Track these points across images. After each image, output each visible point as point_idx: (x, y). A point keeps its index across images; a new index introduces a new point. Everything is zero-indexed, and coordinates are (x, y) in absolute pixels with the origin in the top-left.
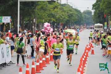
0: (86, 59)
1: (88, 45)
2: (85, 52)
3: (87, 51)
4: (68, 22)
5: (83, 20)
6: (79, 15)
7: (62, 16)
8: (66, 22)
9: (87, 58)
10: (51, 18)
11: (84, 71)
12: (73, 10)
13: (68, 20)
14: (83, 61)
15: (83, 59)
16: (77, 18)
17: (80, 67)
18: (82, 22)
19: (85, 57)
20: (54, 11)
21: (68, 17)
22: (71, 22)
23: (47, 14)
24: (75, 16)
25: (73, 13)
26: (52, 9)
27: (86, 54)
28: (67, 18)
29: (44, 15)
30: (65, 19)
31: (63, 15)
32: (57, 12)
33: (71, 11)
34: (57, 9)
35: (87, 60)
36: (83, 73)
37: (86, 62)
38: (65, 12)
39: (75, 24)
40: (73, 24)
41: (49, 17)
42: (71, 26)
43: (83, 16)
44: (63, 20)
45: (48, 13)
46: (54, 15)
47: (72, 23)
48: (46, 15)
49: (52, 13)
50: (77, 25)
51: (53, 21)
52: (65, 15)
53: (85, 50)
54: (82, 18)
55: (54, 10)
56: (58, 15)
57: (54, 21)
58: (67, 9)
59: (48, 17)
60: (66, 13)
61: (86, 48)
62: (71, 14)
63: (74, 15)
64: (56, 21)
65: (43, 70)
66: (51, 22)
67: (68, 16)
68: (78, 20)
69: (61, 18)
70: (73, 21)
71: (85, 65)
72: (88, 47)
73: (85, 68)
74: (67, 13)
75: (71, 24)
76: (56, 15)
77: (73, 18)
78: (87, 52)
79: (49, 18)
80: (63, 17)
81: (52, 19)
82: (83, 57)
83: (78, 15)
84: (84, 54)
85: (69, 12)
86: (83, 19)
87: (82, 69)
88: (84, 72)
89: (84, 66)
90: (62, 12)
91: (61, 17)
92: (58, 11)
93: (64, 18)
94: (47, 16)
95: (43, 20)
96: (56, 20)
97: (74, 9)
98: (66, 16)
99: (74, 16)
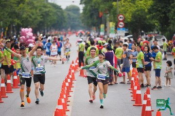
0: (71, 84)
1: (75, 62)
2: (69, 73)
3: (73, 71)
4: (41, 24)
5: (65, 22)
6: (59, 13)
7: (31, 15)
8: (38, 25)
9: (73, 82)
10: (14, 18)
11: (68, 103)
12: (49, 6)
13: (41, 22)
14: (66, 88)
15: (67, 84)
16: (55, 18)
17: (61, 96)
18: (64, 25)
19: (69, 80)
20: (19, 8)
21: (41, 17)
22: (46, 25)
23: (7, 12)
24: (53, 15)
25: (49, 11)
26: (16, 4)
27: (70, 76)
28: (39, 19)
29: (2, 15)
30: (36, 21)
31: (33, 14)
32: (23, 8)
33: (45, 7)
34: (23, 4)
35: (73, 85)
36: (67, 107)
37: (72, 88)
38: (36, 8)
39: (52, 28)
40: (49, 29)
41: (10, 17)
42: (46, 31)
43: (65, 14)
44: (33, 22)
45: (9, 11)
46: (19, 14)
47: (48, 26)
48: (6, 14)
49: (15, 11)
50: (56, 29)
51: (16, 24)
52: (37, 13)
53: (70, 70)
54: (64, 18)
55: (18, 6)
56: (25, 13)
57: (18, 24)
58: (39, 4)
59: (8, 17)
60: (38, 11)
61: (71, 66)
62: (46, 12)
63: (51, 14)
64: (21, 24)
65: (3, 102)
66: (14, 25)
67: (42, 15)
68: (58, 21)
69: (31, 20)
70: (49, 23)
71: (71, 94)
72: (73, 65)
73: (69, 99)
74: (40, 10)
75: (46, 28)
76: (21, 13)
77: (49, 19)
78: (73, 73)
79: (11, 19)
80: (33, 17)
81: (16, 20)
82: (66, 81)
83: (57, 14)
84: (68, 77)
85: (43, 8)
86: (66, 20)
87: (66, 99)
88: (68, 105)
89: (68, 96)
90: (31, 9)
91: (30, 17)
92: (26, 7)
93: (35, 19)
94: (8, 15)
95: (2, 22)
96: (21, 22)
97: (50, 4)
98: (39, 16)
99: (50, 16)
